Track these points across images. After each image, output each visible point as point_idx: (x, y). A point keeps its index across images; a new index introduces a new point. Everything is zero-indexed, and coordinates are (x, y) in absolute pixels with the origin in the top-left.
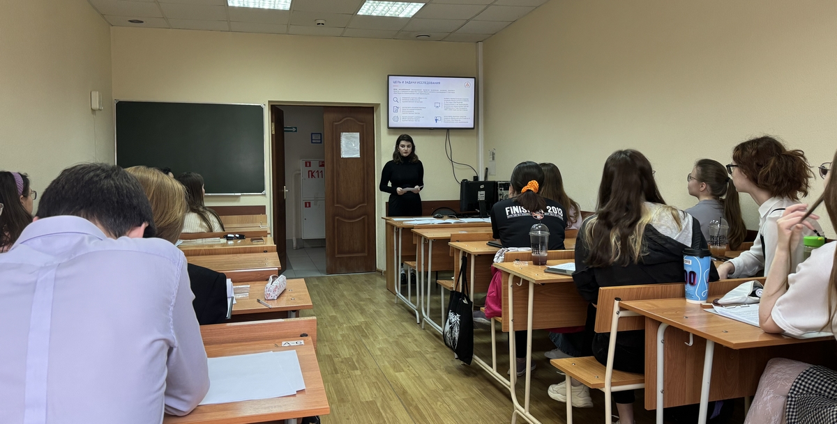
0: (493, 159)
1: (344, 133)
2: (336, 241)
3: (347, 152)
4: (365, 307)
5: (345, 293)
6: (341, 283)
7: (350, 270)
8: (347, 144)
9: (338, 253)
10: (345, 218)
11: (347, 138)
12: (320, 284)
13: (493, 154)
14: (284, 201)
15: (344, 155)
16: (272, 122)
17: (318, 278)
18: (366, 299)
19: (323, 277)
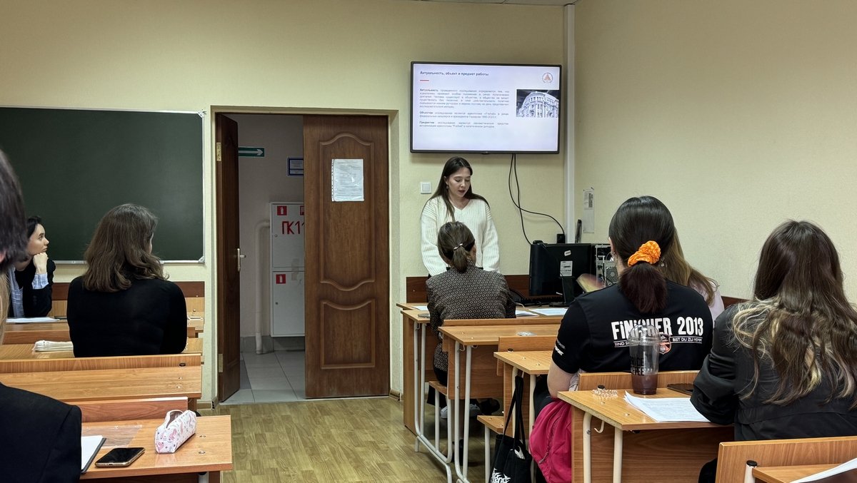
0: (591, 205)
1: (337, 160)
2: (323, 341)
3: (341, 192)
4: (364, 457)
5: (333, 431)
6: (328, 413)
7: (345, 391)
8: (342, 178)
9: (327, 363)
10: (338, 304)
11: (342, 168)
12: (293, 415)
13: (591, 197)
14: (237, 273)
15: (336, 197)
16: (217, 141)
17: (291, 405)
18: (367, 442)
19: (299, 403)
